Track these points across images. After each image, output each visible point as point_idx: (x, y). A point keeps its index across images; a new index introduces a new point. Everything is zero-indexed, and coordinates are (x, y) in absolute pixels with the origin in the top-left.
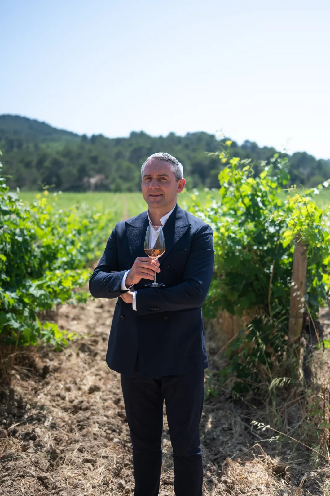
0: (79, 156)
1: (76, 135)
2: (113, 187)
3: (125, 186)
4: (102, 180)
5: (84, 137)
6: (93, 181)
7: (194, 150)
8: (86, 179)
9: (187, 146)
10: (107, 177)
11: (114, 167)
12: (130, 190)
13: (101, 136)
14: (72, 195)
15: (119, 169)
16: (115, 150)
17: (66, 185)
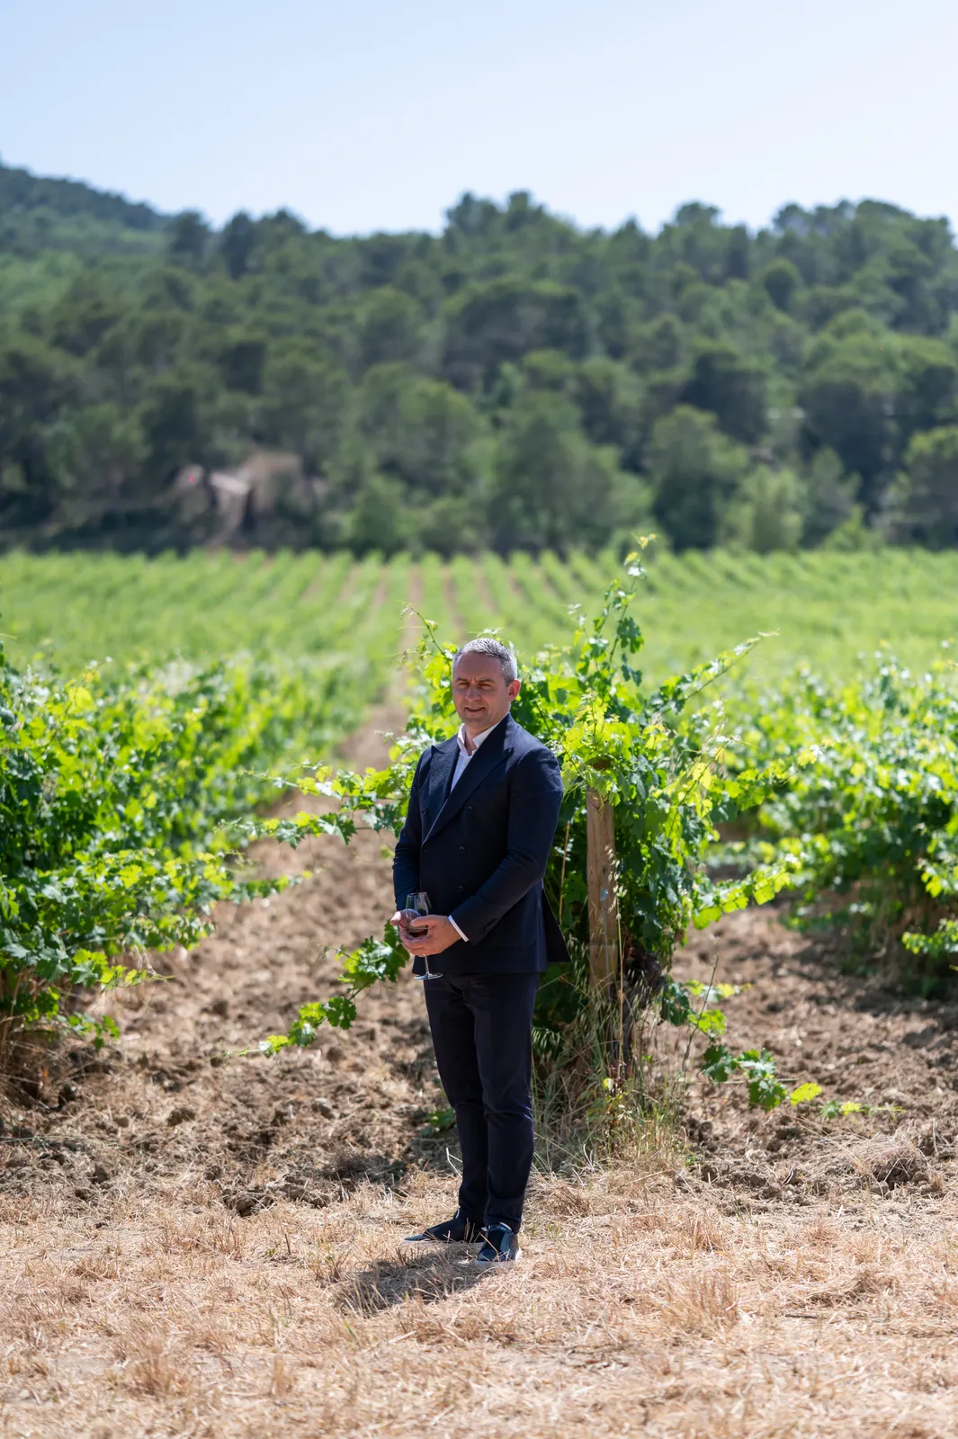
0: (154, 344)
1: (140, 216)
2: (345, 522)
3: (414, 517)
4: (283, 481)
5: (188, 228)
6: (232, 485)
7: (820, 317)
8: (191, 476)
9: (778, 290)
10: (311, 469)
11: (356, 403)
12: (443, 545)
13: (284, 223)
14: (110, 568)
15: (380, 418)
16: (364, 308)
17: (77, 513)
